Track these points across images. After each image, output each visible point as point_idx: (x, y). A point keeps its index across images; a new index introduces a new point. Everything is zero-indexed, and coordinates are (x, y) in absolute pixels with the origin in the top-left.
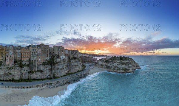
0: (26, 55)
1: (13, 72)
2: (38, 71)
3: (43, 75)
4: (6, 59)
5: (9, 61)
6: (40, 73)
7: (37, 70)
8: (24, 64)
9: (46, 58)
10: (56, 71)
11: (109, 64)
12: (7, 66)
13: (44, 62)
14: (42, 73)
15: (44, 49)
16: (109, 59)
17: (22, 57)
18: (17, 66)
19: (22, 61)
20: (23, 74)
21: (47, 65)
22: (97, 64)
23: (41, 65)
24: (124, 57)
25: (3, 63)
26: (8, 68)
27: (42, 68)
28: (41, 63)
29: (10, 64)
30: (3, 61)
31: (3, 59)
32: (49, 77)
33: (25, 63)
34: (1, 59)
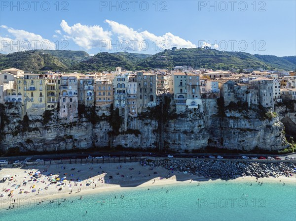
0: (105, 96)
1: (76, 133)
2: (130, 131)
3: (139, 140)
4: (61, 105)
5: (66, 109)
6: (133, 135)
7: (128, 129)
8: (101, 117)
9: (149, 104)
10: (172, 135)
12: (62, 121)
13: (142, 113)
14: (138, 137)
15: (144, 84)
17: (97, 100)
18: (84, 119)
19: (97, 109)
20: (99, 137)
21: (149, 121)
23: (135, 118)
25: (53, 114)
26: (65, 124)
27: (136, 124)
28: (136, 115)
29: (69, 115)
30: (53, 110)
31: (53, 106)
32: (153, 146)
33: (104, 114)
34: (49, 106)
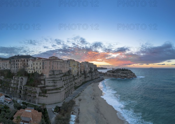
11: (115, 74)
16: (115, 71)
22: (106, 75)
24: (125, 69)
